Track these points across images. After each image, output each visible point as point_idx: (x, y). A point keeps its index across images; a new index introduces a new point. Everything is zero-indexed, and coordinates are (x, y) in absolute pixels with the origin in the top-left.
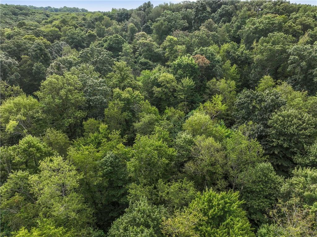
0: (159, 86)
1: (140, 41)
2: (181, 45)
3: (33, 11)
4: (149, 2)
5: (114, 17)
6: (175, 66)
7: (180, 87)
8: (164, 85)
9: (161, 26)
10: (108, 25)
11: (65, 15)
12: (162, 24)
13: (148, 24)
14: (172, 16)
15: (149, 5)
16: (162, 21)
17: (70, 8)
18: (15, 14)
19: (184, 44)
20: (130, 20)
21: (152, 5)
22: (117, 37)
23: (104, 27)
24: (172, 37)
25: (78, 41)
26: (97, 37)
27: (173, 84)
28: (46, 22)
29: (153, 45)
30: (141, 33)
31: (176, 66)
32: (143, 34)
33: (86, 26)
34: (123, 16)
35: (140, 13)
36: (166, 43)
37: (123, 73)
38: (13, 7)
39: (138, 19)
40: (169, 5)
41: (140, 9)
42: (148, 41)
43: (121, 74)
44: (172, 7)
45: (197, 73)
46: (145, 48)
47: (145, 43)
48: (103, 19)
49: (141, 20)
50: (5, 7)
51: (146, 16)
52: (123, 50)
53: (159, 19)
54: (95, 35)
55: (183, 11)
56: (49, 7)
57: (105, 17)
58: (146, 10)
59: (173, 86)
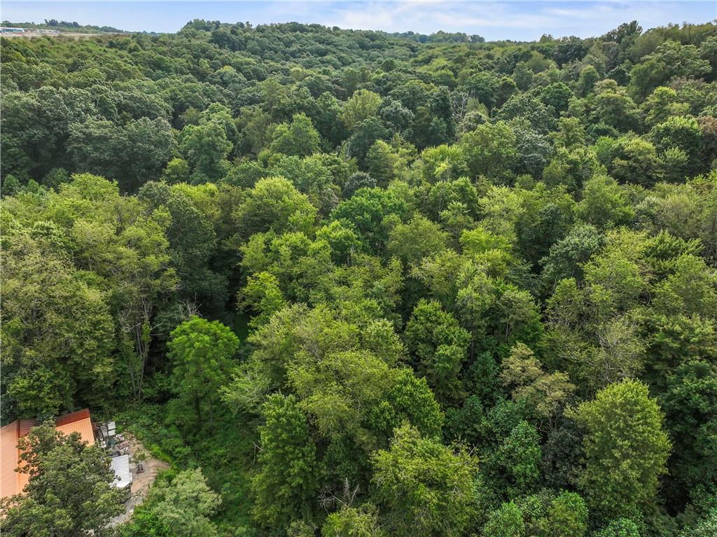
0: (624, 157)
1: (604, 95)
2: (682, 102)
3: (391, 42)
4: (635, 22)
5: (551, 52)
6: (659, 131)
7: (660, 161)
8: (633, 156)
9: (649, 71)
10: (537, 68)
11: (449, 48)
12: (652, 67)
13: (623, 67)
14: (678, 52)
15: (632, 29)
16: (654, 61)
17: (450, 34)
18: (363, 46)
19: (687, 100)
20: (586, 59)
21: (640, 28)
22: (560, 86)
23: (531, 71)
24: (665, 89)
25: (486, 93)
26: (517, 89)
27: (650, 156)
28: (416, 62)
29: (625, 102)
30: (607, 81)
31: (661, 131)
32: (611, 84)
33: (497, 69)
34: (571, 51)
35: (608, 45)
36: (652, 99)
37: (571, 134)
38: (361, 35)
39: (602, 58)
40: (681, 27)
41: (609, 37)
42: (618, 95)
43: (568, 135)
44: (686, 33)
45: (697, 146)
46: (610, 108)
47: (611, 98)
48: (531, 56)
49: (608, 59)
50: (349, 36)
51: (621, 52)
52: (570, 108)
53: (647, 57)
54: (514, 85)
55: (710, 42)
56: (411, 33)
57: (535, 53)
58: (623, 40)
59: (649, 160)
